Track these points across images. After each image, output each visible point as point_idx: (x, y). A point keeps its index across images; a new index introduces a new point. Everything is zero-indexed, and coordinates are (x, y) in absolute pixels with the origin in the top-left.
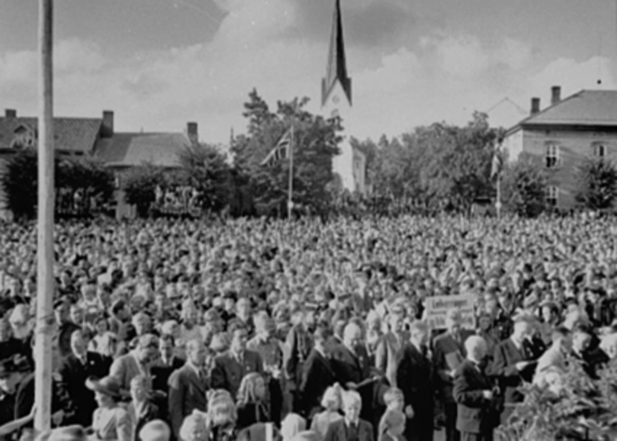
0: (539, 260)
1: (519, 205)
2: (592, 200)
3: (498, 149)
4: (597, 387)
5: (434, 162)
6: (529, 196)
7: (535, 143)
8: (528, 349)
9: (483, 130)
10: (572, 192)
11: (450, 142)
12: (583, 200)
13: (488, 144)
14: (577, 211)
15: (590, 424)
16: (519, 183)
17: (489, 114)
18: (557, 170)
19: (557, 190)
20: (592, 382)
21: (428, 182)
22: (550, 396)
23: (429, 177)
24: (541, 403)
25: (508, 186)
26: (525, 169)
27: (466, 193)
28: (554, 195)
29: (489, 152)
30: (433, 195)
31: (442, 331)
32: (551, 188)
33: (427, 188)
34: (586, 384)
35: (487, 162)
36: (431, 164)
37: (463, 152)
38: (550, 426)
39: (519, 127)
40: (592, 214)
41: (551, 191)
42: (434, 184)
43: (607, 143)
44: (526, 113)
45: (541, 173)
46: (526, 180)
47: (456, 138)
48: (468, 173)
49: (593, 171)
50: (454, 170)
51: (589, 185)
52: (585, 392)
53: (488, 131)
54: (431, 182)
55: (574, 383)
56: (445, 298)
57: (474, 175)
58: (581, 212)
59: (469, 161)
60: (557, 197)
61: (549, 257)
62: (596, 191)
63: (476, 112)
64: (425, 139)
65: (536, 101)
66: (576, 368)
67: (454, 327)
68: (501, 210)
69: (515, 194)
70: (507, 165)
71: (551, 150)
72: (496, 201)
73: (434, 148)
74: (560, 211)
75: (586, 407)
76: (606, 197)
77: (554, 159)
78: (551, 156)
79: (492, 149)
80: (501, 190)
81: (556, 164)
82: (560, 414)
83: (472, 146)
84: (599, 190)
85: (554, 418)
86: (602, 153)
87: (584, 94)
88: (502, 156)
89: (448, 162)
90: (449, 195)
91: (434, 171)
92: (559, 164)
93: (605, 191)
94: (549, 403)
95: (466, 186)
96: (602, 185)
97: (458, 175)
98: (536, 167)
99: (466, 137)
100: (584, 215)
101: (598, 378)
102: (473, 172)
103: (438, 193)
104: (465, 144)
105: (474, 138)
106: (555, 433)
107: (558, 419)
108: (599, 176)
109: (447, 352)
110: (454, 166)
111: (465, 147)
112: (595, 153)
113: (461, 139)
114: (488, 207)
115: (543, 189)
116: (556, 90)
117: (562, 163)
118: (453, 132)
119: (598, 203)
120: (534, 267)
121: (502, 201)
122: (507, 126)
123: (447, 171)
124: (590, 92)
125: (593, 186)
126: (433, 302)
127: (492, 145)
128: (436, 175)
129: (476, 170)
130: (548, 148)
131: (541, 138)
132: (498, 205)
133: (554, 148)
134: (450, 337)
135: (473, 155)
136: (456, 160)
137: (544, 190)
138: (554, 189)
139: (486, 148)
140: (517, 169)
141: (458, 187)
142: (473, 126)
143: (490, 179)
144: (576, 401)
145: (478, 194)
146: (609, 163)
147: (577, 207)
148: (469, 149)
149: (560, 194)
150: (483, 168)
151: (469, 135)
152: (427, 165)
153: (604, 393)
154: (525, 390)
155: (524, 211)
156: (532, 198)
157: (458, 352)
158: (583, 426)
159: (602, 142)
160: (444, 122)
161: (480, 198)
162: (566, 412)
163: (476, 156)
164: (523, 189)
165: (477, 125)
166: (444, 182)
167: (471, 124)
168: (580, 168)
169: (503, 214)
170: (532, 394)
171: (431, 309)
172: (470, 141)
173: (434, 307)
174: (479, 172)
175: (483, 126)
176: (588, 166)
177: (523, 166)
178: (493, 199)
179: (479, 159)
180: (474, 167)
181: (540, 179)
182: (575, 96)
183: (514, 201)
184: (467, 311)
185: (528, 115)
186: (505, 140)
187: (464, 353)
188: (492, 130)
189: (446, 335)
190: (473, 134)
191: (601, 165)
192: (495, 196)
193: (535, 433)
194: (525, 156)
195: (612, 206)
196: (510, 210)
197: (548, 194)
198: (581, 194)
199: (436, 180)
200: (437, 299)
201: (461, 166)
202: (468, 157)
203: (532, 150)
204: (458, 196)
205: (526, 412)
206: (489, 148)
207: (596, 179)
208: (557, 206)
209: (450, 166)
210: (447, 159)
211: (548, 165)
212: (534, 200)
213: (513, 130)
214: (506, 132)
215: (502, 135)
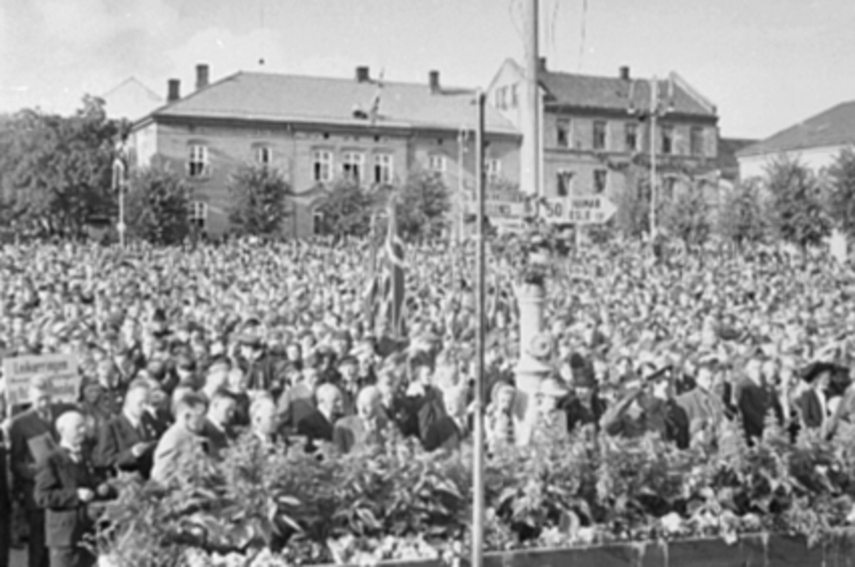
0: (175, 303)
1: (152, 227)
2: (253, 221)
3: (121, 150)
4: (219, 472)
5: (24, 164)
6: (166, 215)
7: (175, 141)
8: (149, 427)
9: (98, 122)
10: (226, 209)
11: (48, 137)
12: (239, 221)
13: (105, 142)
14: (233, 236)
15: (207, 522)
16: (152, 196)
17: (107, 99)
18: (205, 180)
19: (206, 207)
20: (214, 465)
21: (15, 194)
22: (156, 488)
23: (16, 186)
24: (142, 499)
25: (135, 200)
26: (160, 178)
27: (74, 210)
28: (201, 213)
29: (107, 153)
30: (23, 211)
31: (26, 406)
32: (197, 204)
33: (13, 202)
34: (206, 469)
35: (105, 167)
36: (19, 168)
37: (68, 152)
38: (154, 530)
39: (151, 120)
40: (253, 240)
41: (197, 209)
42: (24, 196)
43: (274, 145)
44: (159, 99)
45: (182, 182)
46: (162, 193)
47: (57, 132)
48: (76, 182)
49: (254, 183)
50: (54, 178)
51: (248, 200)
52: (204, 479)
53: (105, 122)
54: (20, 192)
55: (190, 468)
56: (34, 359)
57: (84, 185)
58: (238, 236)
59: (78, 164)
60: (205, 216)
61: (192, 300)
62: (258, 210)
63: (87, 96)
64: (12, 132)
65: (174, 85)
66: (193, 448)
67: (41, 399)
68: (126, 235)
69: (145, 211)
70: (135, 172)
71: (197, 152)
72: (118, 221)
73: (23, 144)
74: (210, 235)
75: (204, 500)
76: (271, 218)
77: (201, 165)
78: (197, 160)
79: (111, 149)
80: (125, 206)
81: (203, 172)
82: (168, 510)
83: (82, 144)
84: (262, 208)
85: (160, 518)
86: (265, 158)
87: (241, 78)
88: (127, 159)
89: (46, 166)
90: (48, 213)
91: (25, 178)
92: (207, 172)
93: (270, 209)
94: (154, 499)
95: (73, 199)
96: (266, 202)
97: (62, 185)
98: (176, 175)
99: (72, 130)
100: (241, 241)
101: (221, 459)
102: (84, 180)
103: (30, 210)
104: (70, 141)
105: (85, 132)
106: (160, 539)
107: (166, 520)
108: (262, 189)
109: (31, 436)
110: (55, 171)
111: (71, 146)
112: (257, 157)
113: (66, 133)
114: (106, 230)
115: (185, 205)
116: (202, 70)
117: (211, 170)
118: (53, 122)
119: (261, 225)
120: (167, 314)
121: (126, 221)
122: (133, 117)
123: (44, 178)
124: (249, 75)
125: (253, 202)
126: (15, 365)
127: (112, 143)
128: (27, 183)
129: (88, 178)
130: (193, 150)
131: (183, 135)
132: (121, 227)
133: (201, 150)
134: (35, 414)
135: (84, 156)
136: (58, 162)
137: (188, 206)
138: (201, 206)
139: (103, 147)
140: (149, 176)
141: (62, 201)
142: (84, 116)
143: (110, 191)
144: (190, 493)
145: (92, 211)
146: (275, 171)
147: (233, 230)
148: (78, 148)
149: (210, 213)
150: (99, 176)
151: (78, 127)
152: (13, 169)
153: (230, 479)
154: (119, 483)
155: (159, 235)
156: (169, 218)
157: (48, 435)
158: (198, 525)
159: (267, 144)
160: (38, 108)
161: (93, 217)
162: (177, 509)
163: (88, 157)
164: (156, 205)
165: (89, 114)
166: (39, 194)
167: (80, 112)
168: (235, 177)
169: (128, 239)
170: (130, 488)
171: (12, 375)
172: (79, 137)
173: (16, 372)
174: (93, 180)
175: (98, 117)
176: (247, 176)
177: (157, 174)
178: (113, 219)
179: (93, 162)
180: (86, 174)
181: (182, 191)
182: (230, 79)
183: (144, 221)
184: (67, 377)
185: (163, 103)
186: (131, 137)
187: (56, 437)
188: (112, 122)
189: (30, 411)
190: (84, 126)
191: (265, 174)
192: (117, 214)
193: (132, 541)
194: (159, 158)
195: (279, 230)
196: (138, 234)
197: (193, 212)
198: (238, 212)
199: (27, 190)
200: (20, 361)
201: (66, 172)
202: (77, 159)
203: (169, 152)
204: (62, 213)
205: (121, 513)
206: (107, 148)
207: (259, 193)
208: (206, 228)
209: (49, 171)
210: (44, 162)
211: (192, 172)
212: (174, 220)
213: (143, 124)
214: (132, 125)
215: (127, 130)
